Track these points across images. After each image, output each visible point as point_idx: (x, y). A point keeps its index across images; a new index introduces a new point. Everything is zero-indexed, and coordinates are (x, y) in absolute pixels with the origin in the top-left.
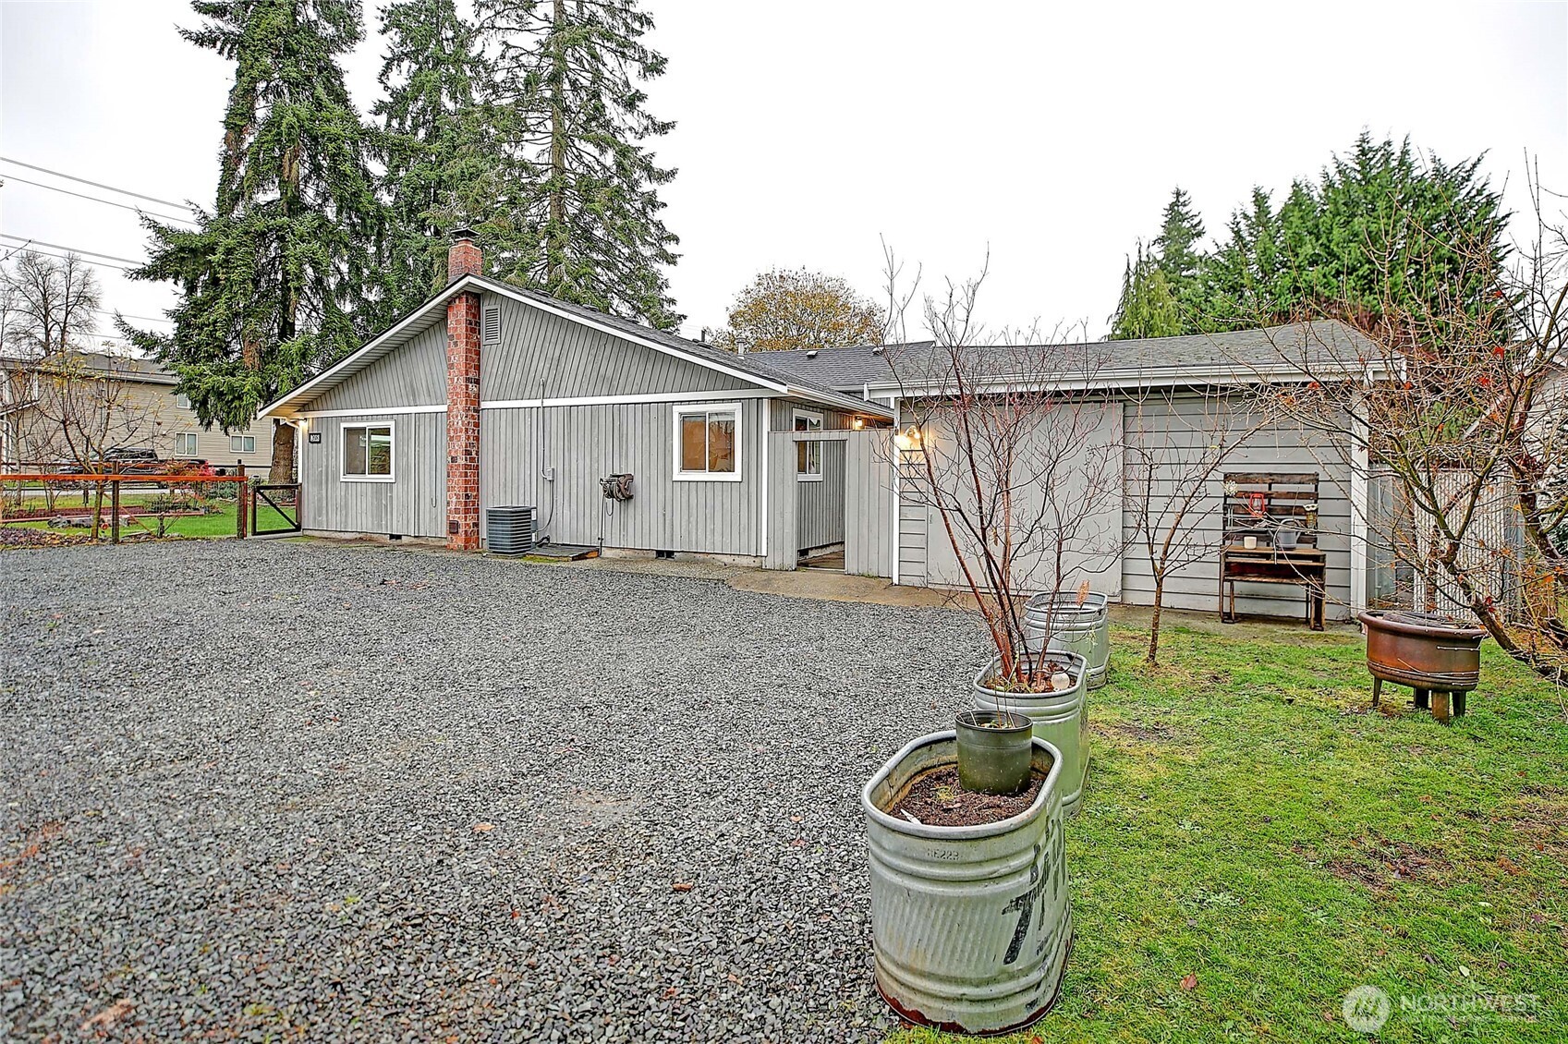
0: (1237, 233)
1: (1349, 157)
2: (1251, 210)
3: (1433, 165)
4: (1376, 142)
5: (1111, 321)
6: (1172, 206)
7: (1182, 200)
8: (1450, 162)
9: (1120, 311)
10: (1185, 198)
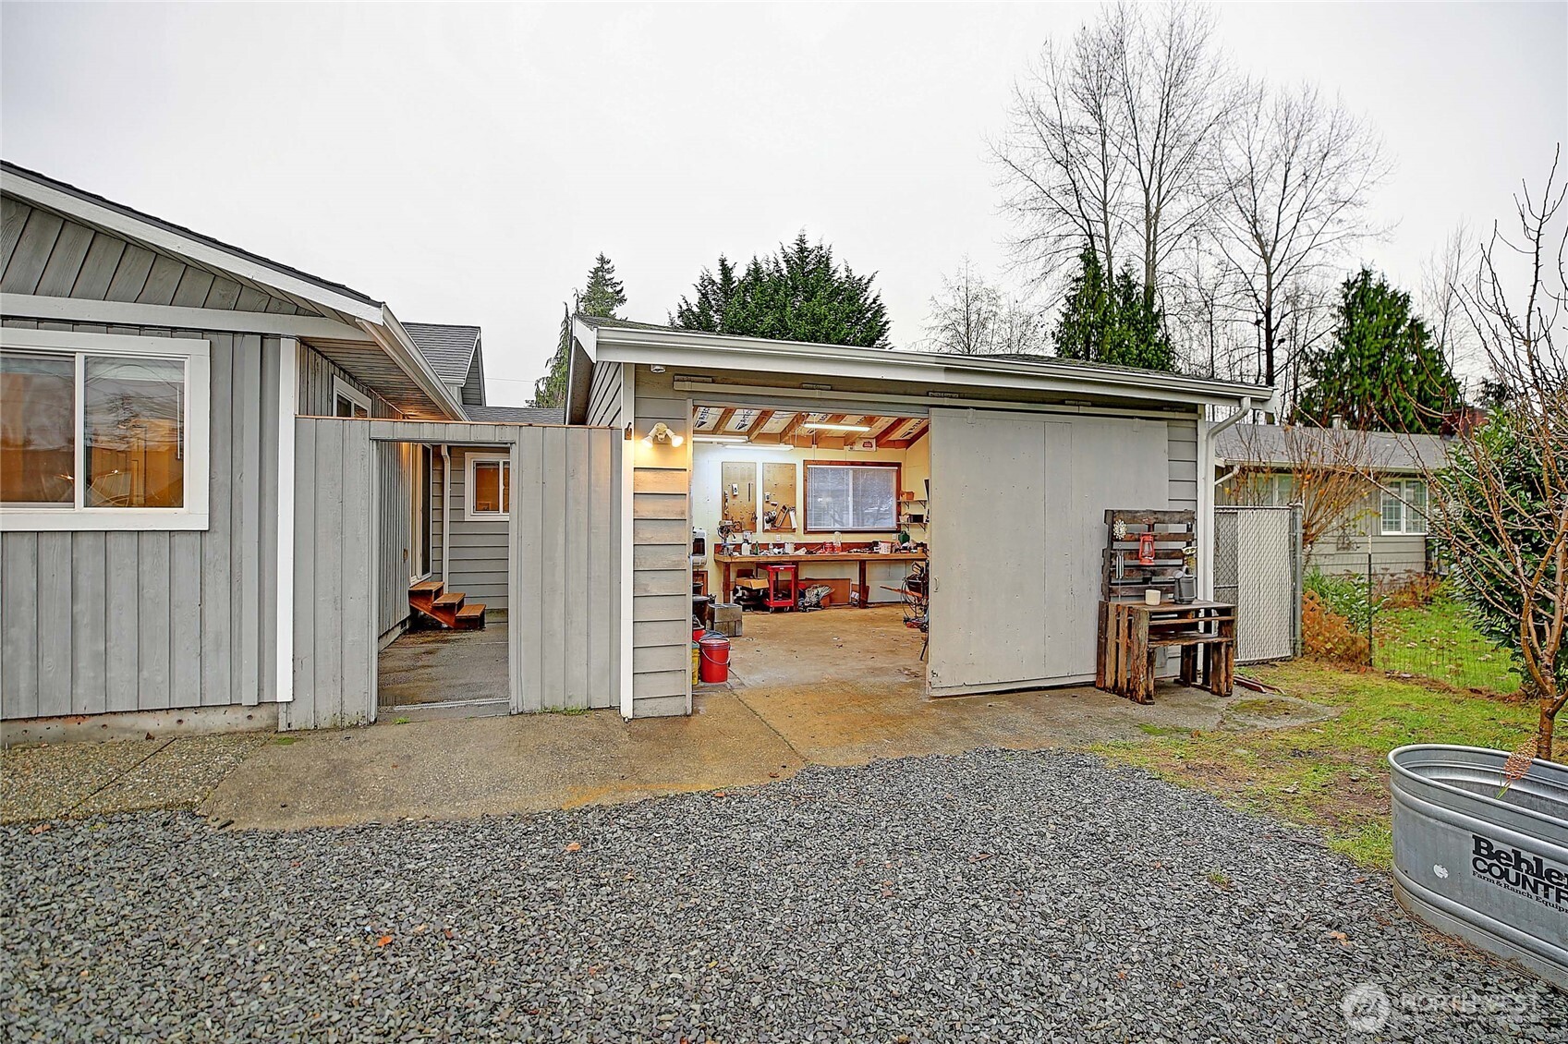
0: (704, 295)
1: (792, 249)
2: (718, 278)
3: (846, 274)
4: (810, 245)
5: (549, 365)
6: (597, 270)
7: (606, 267)
8: (857, 274)
9: (559, 356)
10: (609, 266)
